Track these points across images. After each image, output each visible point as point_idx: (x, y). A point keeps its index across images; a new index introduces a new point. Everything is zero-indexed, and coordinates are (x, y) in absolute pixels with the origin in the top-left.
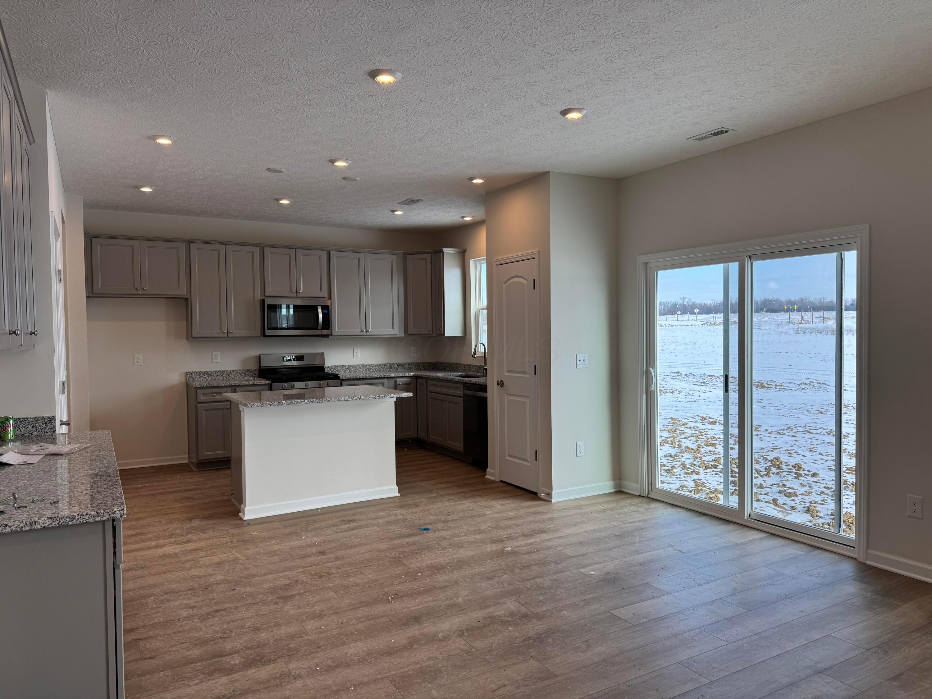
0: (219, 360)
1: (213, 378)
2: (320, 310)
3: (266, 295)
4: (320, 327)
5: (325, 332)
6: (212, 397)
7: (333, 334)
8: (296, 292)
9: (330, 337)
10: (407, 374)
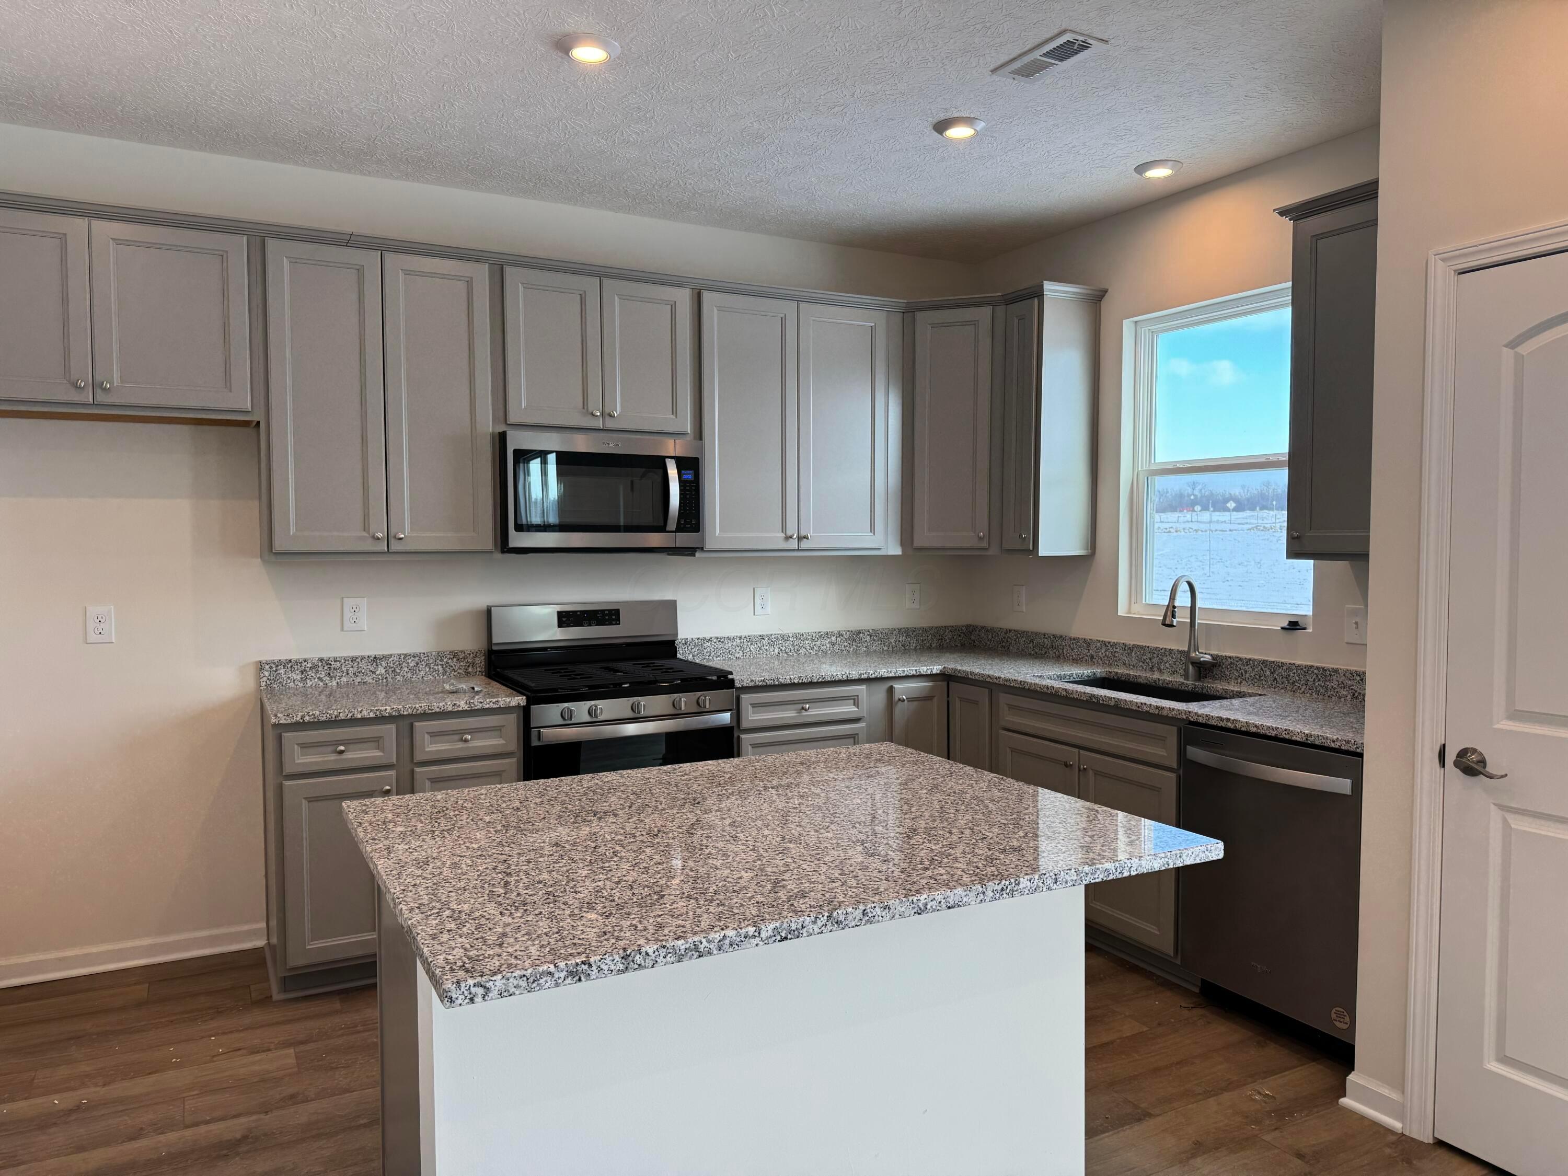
0: (364, 624)
1: (344, 679)
2: (673, 472)
3: (512, 419)
4: (672, 524)
5: (684, 539)
6: (333, 757)
7: (707, 547)
8: (602, 414)
9: (698, 554)
10: (924, 670)
